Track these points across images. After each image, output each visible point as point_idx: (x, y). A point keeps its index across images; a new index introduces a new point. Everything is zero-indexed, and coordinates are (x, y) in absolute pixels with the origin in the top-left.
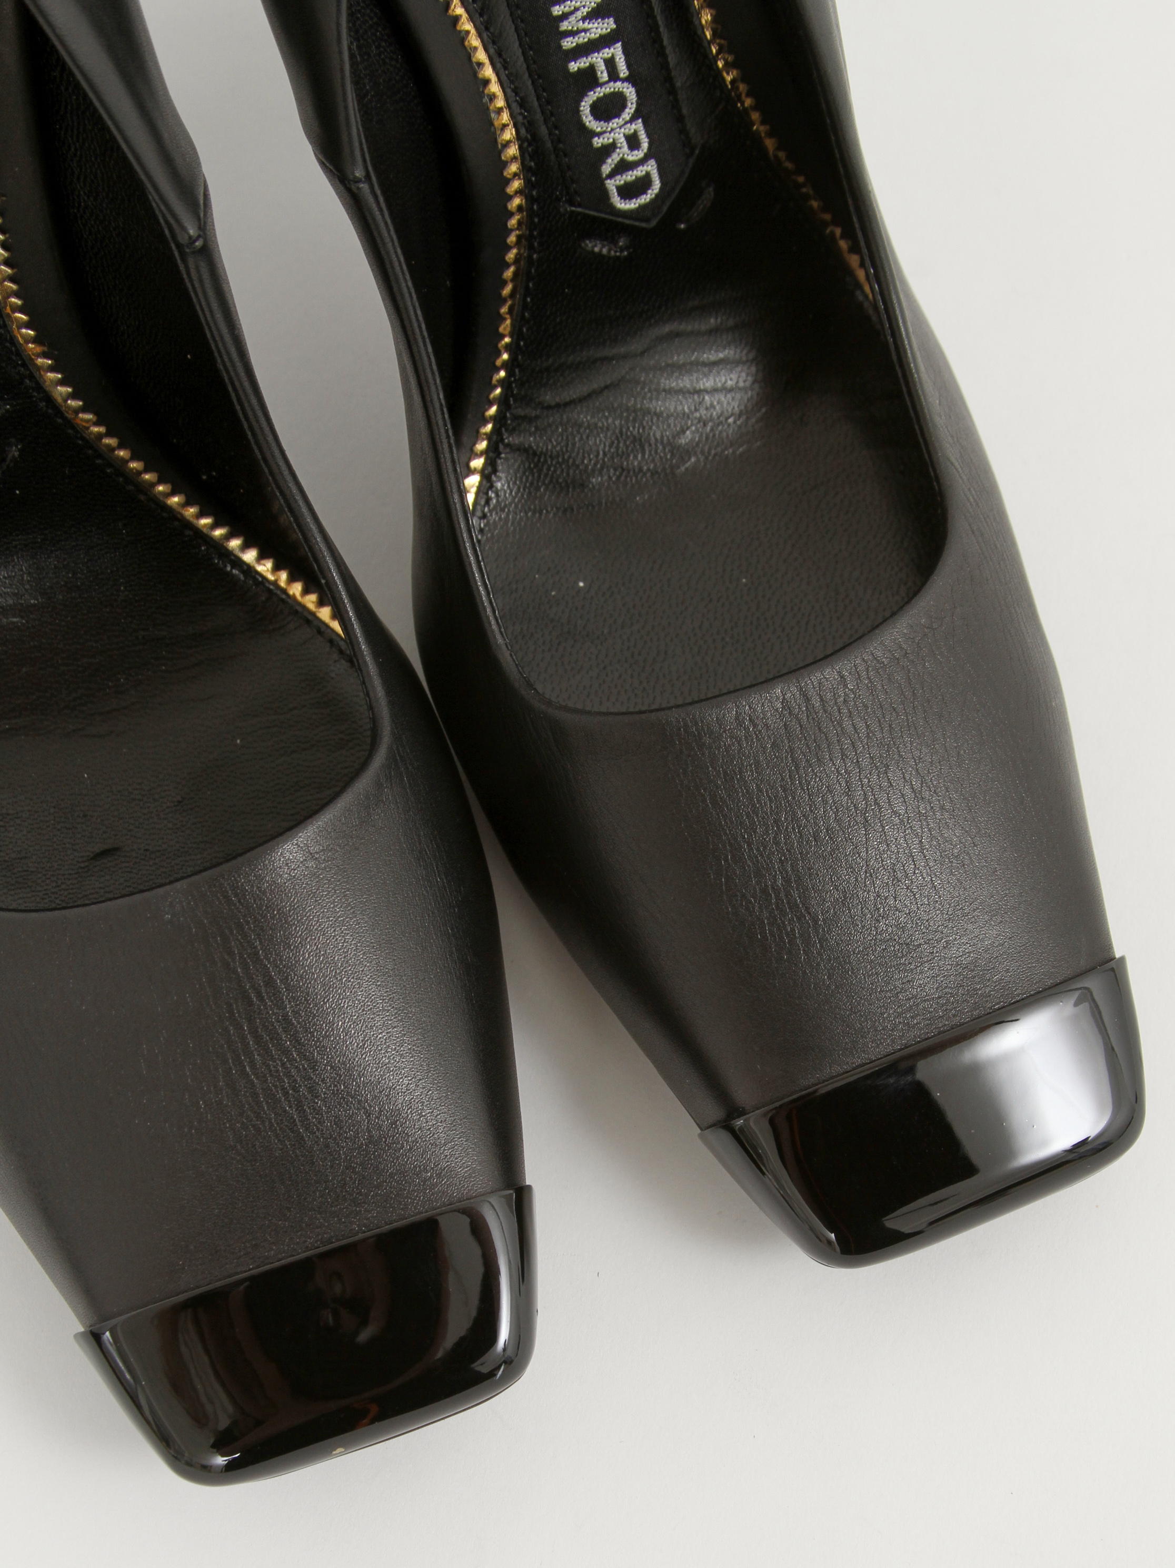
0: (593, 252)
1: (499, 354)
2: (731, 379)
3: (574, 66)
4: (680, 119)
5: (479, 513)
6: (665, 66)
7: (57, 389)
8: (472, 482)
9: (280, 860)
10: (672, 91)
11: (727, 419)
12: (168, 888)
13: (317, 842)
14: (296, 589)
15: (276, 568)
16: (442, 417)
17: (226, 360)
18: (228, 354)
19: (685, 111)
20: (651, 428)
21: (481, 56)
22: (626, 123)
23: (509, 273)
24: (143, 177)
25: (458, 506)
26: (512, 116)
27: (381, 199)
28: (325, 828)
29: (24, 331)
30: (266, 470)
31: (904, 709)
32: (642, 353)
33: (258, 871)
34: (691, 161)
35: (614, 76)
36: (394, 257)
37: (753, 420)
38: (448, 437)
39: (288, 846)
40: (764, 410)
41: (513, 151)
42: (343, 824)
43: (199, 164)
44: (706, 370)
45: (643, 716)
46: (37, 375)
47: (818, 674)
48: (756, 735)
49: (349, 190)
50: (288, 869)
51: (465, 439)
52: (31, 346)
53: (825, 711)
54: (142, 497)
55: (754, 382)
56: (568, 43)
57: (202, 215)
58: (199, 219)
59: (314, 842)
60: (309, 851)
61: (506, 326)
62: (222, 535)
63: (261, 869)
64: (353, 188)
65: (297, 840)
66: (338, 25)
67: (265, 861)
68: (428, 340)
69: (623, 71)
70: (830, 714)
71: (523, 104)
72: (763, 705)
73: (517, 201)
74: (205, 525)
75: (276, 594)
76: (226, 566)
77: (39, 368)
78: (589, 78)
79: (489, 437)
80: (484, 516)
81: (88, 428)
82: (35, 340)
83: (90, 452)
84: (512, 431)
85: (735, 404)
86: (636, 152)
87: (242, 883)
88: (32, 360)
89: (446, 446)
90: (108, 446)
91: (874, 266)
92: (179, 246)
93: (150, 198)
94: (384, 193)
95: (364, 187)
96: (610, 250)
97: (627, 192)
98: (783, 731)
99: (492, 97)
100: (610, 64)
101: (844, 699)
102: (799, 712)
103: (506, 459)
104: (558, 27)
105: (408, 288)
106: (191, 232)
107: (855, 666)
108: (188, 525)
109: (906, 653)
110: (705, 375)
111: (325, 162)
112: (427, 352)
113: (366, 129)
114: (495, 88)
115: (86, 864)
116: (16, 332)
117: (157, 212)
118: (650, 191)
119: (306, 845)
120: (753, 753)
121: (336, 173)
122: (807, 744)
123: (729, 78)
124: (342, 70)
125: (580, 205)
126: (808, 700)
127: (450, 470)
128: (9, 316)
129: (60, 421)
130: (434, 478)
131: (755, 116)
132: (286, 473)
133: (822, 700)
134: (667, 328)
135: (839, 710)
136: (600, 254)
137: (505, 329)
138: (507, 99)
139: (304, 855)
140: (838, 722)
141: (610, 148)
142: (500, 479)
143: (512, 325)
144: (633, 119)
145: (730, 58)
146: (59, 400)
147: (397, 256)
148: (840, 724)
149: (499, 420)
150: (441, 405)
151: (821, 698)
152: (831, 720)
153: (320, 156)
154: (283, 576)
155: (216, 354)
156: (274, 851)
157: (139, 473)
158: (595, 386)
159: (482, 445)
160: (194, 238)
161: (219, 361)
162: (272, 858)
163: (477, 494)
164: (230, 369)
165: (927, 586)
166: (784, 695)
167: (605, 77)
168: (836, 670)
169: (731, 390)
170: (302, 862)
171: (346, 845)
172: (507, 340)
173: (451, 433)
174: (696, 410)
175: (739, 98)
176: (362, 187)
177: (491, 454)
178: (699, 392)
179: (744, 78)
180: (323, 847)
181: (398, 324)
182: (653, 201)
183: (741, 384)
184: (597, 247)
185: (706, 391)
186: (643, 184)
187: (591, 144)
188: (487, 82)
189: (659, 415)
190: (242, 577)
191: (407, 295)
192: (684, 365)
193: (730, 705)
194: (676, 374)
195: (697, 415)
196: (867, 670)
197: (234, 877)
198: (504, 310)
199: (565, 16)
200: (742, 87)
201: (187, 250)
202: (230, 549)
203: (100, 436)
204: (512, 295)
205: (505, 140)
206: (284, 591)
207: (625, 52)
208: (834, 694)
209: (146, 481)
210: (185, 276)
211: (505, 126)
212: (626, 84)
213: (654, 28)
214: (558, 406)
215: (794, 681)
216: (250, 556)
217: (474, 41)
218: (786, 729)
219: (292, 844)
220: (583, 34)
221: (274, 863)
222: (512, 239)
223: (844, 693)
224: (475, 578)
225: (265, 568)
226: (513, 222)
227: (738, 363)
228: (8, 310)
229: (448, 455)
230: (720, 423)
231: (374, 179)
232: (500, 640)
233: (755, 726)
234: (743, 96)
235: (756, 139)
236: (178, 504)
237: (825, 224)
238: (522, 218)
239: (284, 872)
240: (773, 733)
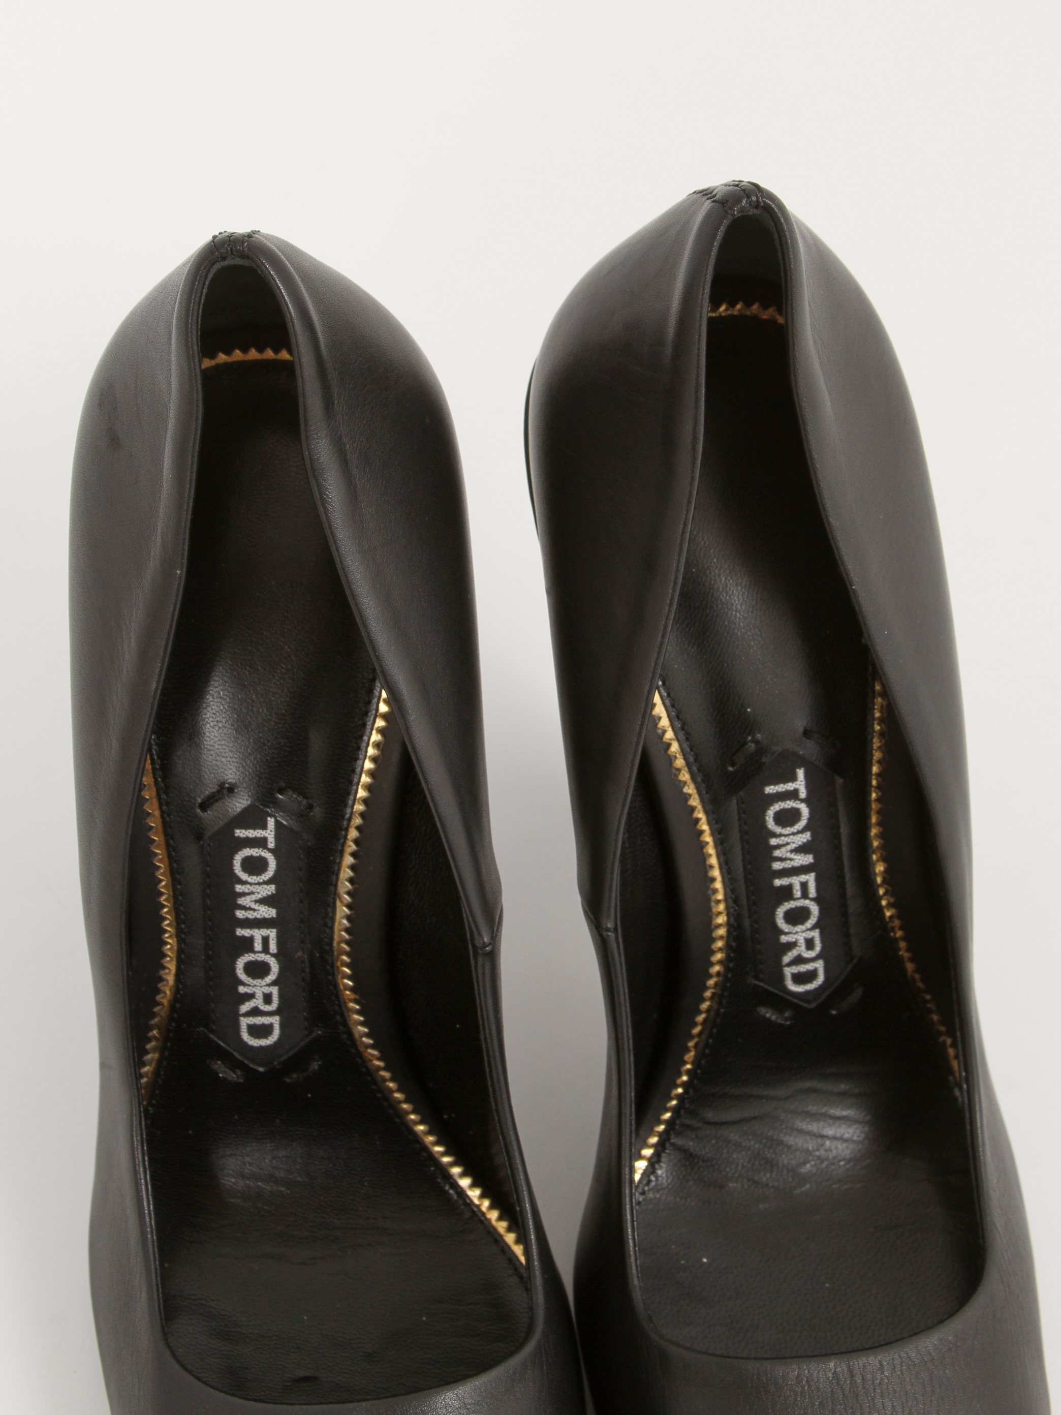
0: (764, 1017)
1: (680, 1075)
2: (848, 1133)
3: (778, 882)
4: (847, 935)
5: (640, 1190)
6: (843, 895)
7: (357, 1028)
8: (641, 1166)
9: (441, 1403)
10: (845, 914)
11: (840, 1161)
12: (356, 1404)
13: (471, 1396)
14: (493, 1215)
15: (482, 1196)
16: (629, 1110)
17: (487, 1033)
18: (490, 1030)
19: (852, 931)
20: (781, 1156)
21: (714, 861)
22: (808, 930)
23: (701, 1018)
24: (462, 895)
25: (627, 1176)
26: (727, 908)
27: (621, 947)
28: (479, 1388)
29: (346, 981)
30: (496, 1118)
31: (923, 1400)
32: (787, 1098)
33: (423, 1407)
34: (850, 967)
35: (805, 895)
36: (621, 988)
37: (858, 1167)
38: (631, 1125)
39: (449, 1394)
40: (868, 1161)
41: (722, 932)
42: (493, 1388)
43: (501, 894)
44: (831, 1121)
45: (729, 1360)
46: (346, 1014)
47: (864, 1359)
48: (809, 1393)
49: (601, 935)
50: (446, 1411)
51: (642, 1132)
52: (348, 992)
53: (864, 1387)
54: (397, 1120)
55: (865, 1138)
56: (777, 866)
57: (495, 930)
58: (493, 932)
59: (469, 1396)
60: (464, 1401)
61: (690, 1056)
62: (448, 1162)
63: (426, 1406)
64: (604, 934)
65: (457, 1391)
66: (620, 822)
67: (431, 1401)
68: (632, 1053)
69: (812, 892)
70: (867, 1390)
71: (736, 901)
72: (818, 1373)
73: (717, 968)
74: (438, 1152)
75: (477, 1215)
76: (445, 1186)
77: (348, 1009)
78: (786, 893)
79: (660, 1135)
80: (643, 1193)
81: (371, 1061)
82: (352, 989)
83: (369, 1079)
84: (678, 1134)
85: (848, 1152)
86: (810, 952)
87: (411, 1413)
88: (345, 1003)
89: (628, 1131)
90: (383, 1077)
91: (966, 1071)
92: (474, 947)
93: (463, 910)
94: (624, 942)
95: (611, 934)
96: (777, 1018)
97: (799, 978)
98: (829, 1395)
99: (715, 891)
100: (804, 886)
101: (880, 1382)
102: (844, 1383)
103: (669, 1154)
104: (772, 853)
105: (626, 1013)
106: (486, 940)
107: (893, 1359)
108: (425, 1149)
109: (933, 1359)
110: (830, 1126)
111: (589, 912)
112: (630, 1061)
113: (621, 895)
114: (718, 885)
115: (290, 1384)
116: (339, 981)
117: (465, 920)
118: (815, 982)
119: (463, 1397)
120: (804, 1406)
121: (594, 921)
122: (845, 1409)
123: (888, 914)
124: (615, 853)
125: (761, 981)
126: (852, 1375)
127: (627, 1149)
128: (338, 967)
129: (353, 1051)
130: (614, 1153)
131: (903, 945)
132: (510, 1123)
133: (863, 1379)
134: (808, 1084)
135: (874, 1389)
136: (769, 1020)
137: (689, 1058)
138: (725, 895)
139: (460, 1403)
140: (872, 1399)
141: (792, 945)
142: (661, 1168)
143: (695, 1057)
144: (813, 928)
145: (892, 900)
146: (357, 1036)
147: (624, 988)
148: (873, 1399)
149: (670, 1123)
150: (631, 1101)
151: (863, 1377)
152: (867, 1395)
153: (585, 906)
154: (486, 1203)
155: (481, 1028)
156: (439, 1395)
157: (400, 1102)
158: (746, 1115)
159: (654, 1140)
160: (486, 944)
161: (482, 1032)
162: (436, 1400)
163: (643, 1175)
164: (489, 1040)
165: (959, 1313)
166: (835, 1368)
167: (798, 894)
168: (878, 1359)
169: (846, 1141)
170: (457, 1408)
171: (491, 1404)
172: (689, 1066)
173: (633, 1122)
174: (818, 1150)
175: (893, 929)
176: (610, 935)
177: (660, 1149)
178: (823, 1137)
179: (899, 916)
180: (475, 1401)
181: (613, 1036)
182: (816, 990)
183: (855, 1138)
184: (769, 1014)
185: (827, 1137)
186: (810, 976)
187: (778, 939)
188: (713, 880)
189: (789, 1147)
190: (455, 1197)
191: (624, 1017)
192: (815, 1114)
193: (794, 1366)
194: (808, 1120)
195: (817, 1153)
196: (901, 1364)
197: (406, 1407)
198: (691, 1044)
199: (778, 847)
200: (897, 922)
201: (480, 952)
202: (451, 1173)
203: (379, 1068)
204: (700, 1034)
205: (717, 923)
206: (483, 1214)
207: (817, 880)
208: (873, 1376)
209: (404, 1109)
210: (473, 969)
211: (720, 913)
212: (812, 903)
213: (840, 867)
214: (715, 1124)
215: (845, 1360)
216: (465, 1182)
217: (711, 850)
218: (832, 1394)
219: (453, 1393)
220: (789, 862)
221: (437, 1404)
222: (708, 994)
223: (881, 1377)
224: (628, 1231)
225: (474, 1194)
226: (711, 982)
227: (856, 1121)
228: (339, 964)
229: (628, 1138)
230: (833, 1164)
231: (620, 931)
232: (636, 1282)
233: (810, 1386)
234: (896, 929)
235: (900, 962)
236: (422, 1131)
237: (940, 1034)
238: (718, 981)
239: (442, 1412)
240: (822, 1395)
